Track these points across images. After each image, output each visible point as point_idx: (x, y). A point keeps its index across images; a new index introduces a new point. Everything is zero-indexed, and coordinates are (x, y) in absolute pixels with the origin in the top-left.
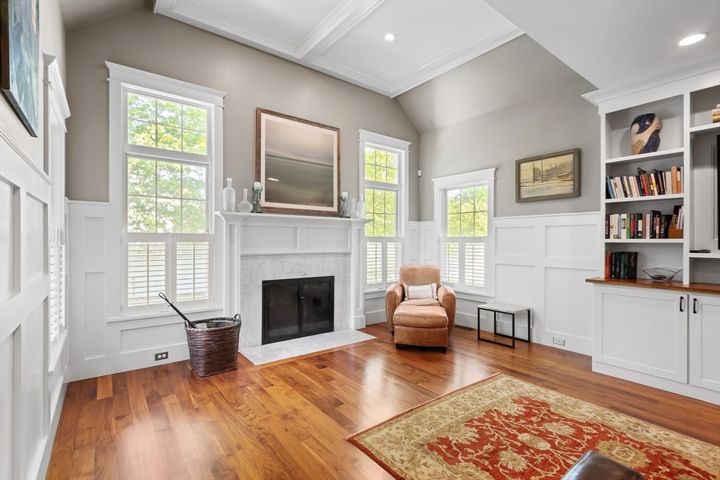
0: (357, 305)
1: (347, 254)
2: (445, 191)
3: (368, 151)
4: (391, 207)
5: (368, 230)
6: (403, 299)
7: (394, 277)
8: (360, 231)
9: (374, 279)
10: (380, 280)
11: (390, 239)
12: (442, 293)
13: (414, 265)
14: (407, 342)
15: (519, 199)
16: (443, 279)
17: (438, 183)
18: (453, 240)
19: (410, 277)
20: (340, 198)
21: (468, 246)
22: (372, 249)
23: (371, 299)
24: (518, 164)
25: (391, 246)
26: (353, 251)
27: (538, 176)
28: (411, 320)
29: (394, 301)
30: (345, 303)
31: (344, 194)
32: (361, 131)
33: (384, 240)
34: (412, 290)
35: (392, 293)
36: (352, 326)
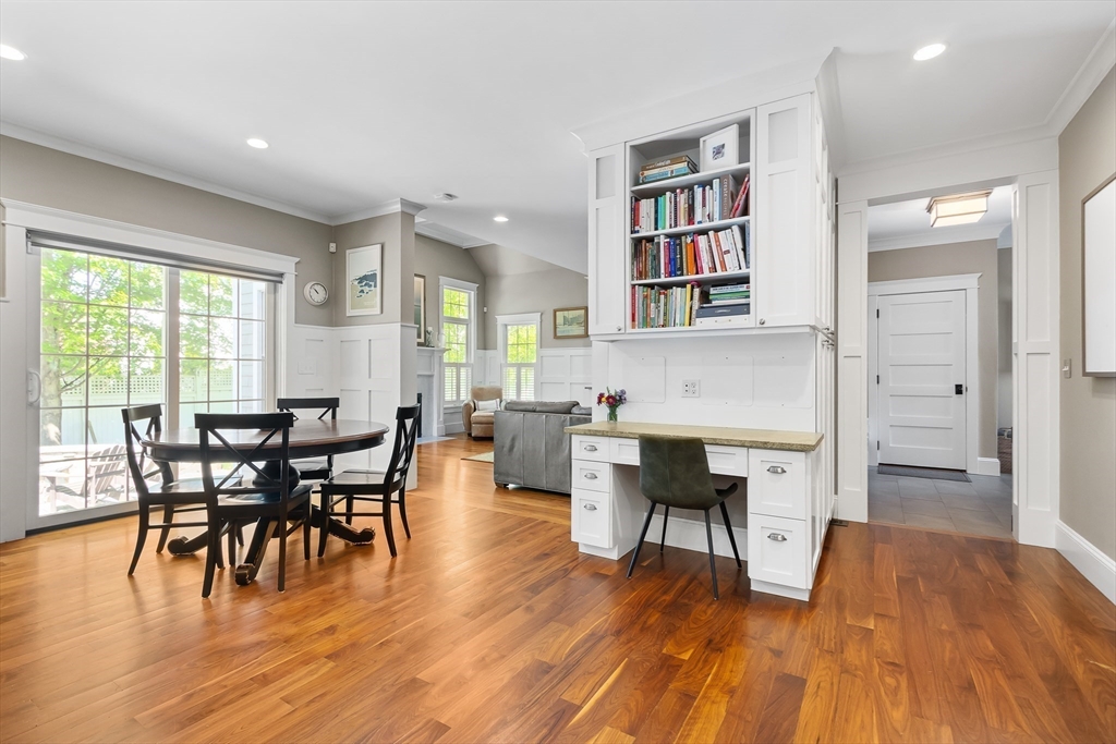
0: (439, 418)
1: (431, 376)
2: (506, 326)
3: (446, 292)
4: (462, 339)
5: (446, 358)
6: (475, 410)
7: (465, 397)
8: (441, 358)
9: (449, 396)
10: (454, 398)
11: (461, 365)
12: (503, 404)
13: (482, 386)
14: (481, 434)
15: (556, 337)
16: (504, 397)
17: (501, 320)
18: (512, 365)
19: (479, 394)
20: (426, 332)
21: (523, 370)
22: (449, 373)
23: (450, 413)
24: (555, 312)
25: (463, 371)
26: (436, 373)
27: (566, 321)
28: (484, 419)
29: (469, 409)
30: (430, 415)
31: (430, 329)
32: (441, 277)
33: (458, 366)
34: (481, 404)
35: (467, 405)
36: (435, 433)
